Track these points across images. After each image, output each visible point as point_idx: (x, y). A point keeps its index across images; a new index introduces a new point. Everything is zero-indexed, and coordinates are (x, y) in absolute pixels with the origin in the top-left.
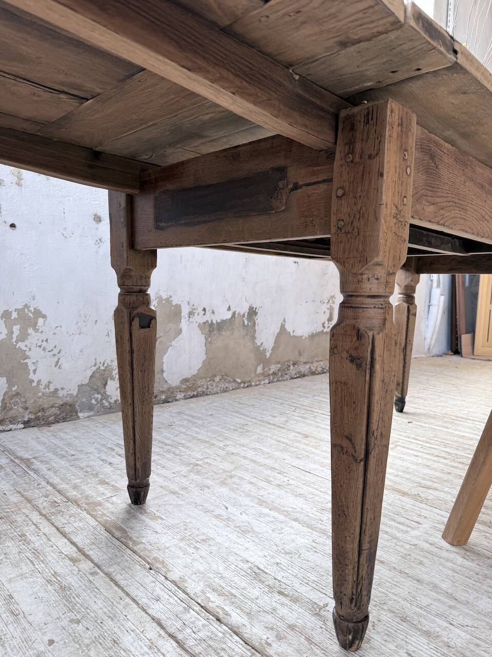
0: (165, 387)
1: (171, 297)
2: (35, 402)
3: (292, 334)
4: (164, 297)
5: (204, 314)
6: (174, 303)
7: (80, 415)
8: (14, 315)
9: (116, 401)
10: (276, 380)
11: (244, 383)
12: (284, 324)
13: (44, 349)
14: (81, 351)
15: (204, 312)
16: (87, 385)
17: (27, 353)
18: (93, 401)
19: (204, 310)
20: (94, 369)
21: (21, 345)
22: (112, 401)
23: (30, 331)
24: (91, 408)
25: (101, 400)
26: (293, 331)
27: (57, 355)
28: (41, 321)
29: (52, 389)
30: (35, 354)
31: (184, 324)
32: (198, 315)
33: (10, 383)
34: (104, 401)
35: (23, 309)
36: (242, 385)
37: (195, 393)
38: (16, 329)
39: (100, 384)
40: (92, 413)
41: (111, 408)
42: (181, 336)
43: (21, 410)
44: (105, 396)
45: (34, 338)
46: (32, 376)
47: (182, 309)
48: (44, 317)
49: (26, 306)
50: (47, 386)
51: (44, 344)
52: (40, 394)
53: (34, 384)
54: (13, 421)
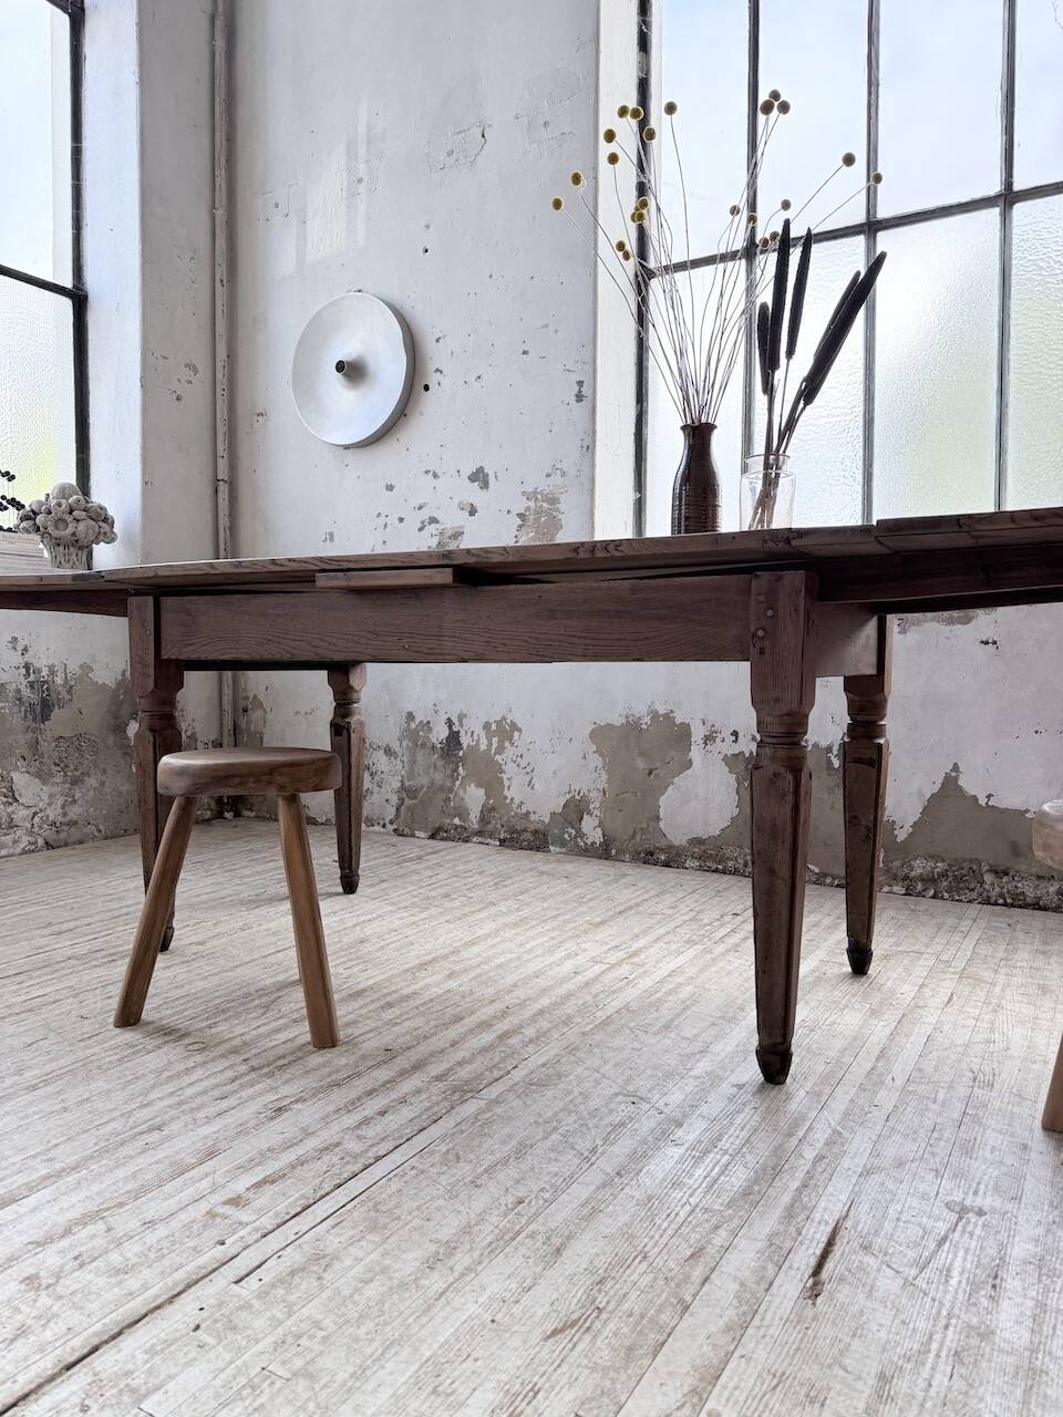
0: (663, 844)
1: (672, 711)
2: (508, 821)
3: (982, 801)
4: (661, 712)
5: (736, 741)
6: (678, 721)
7: (552, 848)
8: (494, 727)
9: (593, 843)
10: (932, 892)
11: (834, 878)
12: (956, 779)
13: (518, 765)
14: (554, 773)
15: (734, 738)
16: (561, 814)
17: (503, 767)
18: (566, 836)
19: (735, 734)
20: (568, 796)
21: (498, 758)
22: (589, 842)
23: (507, 744)
24: (563, 844)
25: (576, 837)
26: (989, 797)
27: (530, 771)
28: (516, 734)
29: (524, 811)
30: (510, 769)
31: (696, 753)
32: (723, 741)
33: (488, 796)
34: (579, 840)
35: (501, 721)
36: (828, 881)
37: (720, 867)
38: (495, 740)
39: (574, 817)
40: (564, 850)
41: (586, 850)
42: (689, 772)
43: (499, 826)
44: (580, 834)
45: (510, 752)
46: (506, 793)
47: (693, 730)
48: (520, 730)
49: (504, 718)
50: (520, 806)
51: (519, 759)
52: (513, 813)
53: (508, 801)
54: (491, 835)
